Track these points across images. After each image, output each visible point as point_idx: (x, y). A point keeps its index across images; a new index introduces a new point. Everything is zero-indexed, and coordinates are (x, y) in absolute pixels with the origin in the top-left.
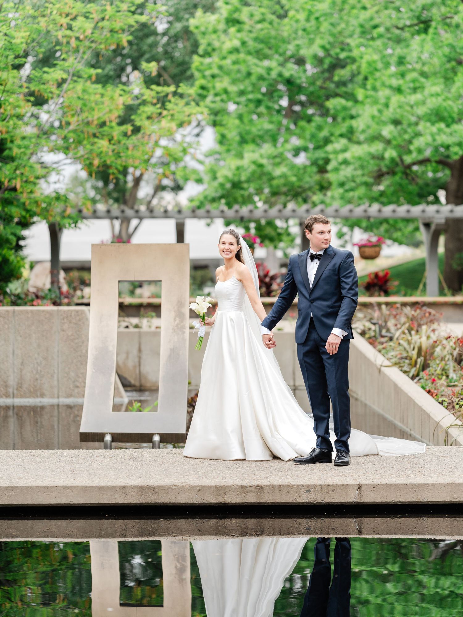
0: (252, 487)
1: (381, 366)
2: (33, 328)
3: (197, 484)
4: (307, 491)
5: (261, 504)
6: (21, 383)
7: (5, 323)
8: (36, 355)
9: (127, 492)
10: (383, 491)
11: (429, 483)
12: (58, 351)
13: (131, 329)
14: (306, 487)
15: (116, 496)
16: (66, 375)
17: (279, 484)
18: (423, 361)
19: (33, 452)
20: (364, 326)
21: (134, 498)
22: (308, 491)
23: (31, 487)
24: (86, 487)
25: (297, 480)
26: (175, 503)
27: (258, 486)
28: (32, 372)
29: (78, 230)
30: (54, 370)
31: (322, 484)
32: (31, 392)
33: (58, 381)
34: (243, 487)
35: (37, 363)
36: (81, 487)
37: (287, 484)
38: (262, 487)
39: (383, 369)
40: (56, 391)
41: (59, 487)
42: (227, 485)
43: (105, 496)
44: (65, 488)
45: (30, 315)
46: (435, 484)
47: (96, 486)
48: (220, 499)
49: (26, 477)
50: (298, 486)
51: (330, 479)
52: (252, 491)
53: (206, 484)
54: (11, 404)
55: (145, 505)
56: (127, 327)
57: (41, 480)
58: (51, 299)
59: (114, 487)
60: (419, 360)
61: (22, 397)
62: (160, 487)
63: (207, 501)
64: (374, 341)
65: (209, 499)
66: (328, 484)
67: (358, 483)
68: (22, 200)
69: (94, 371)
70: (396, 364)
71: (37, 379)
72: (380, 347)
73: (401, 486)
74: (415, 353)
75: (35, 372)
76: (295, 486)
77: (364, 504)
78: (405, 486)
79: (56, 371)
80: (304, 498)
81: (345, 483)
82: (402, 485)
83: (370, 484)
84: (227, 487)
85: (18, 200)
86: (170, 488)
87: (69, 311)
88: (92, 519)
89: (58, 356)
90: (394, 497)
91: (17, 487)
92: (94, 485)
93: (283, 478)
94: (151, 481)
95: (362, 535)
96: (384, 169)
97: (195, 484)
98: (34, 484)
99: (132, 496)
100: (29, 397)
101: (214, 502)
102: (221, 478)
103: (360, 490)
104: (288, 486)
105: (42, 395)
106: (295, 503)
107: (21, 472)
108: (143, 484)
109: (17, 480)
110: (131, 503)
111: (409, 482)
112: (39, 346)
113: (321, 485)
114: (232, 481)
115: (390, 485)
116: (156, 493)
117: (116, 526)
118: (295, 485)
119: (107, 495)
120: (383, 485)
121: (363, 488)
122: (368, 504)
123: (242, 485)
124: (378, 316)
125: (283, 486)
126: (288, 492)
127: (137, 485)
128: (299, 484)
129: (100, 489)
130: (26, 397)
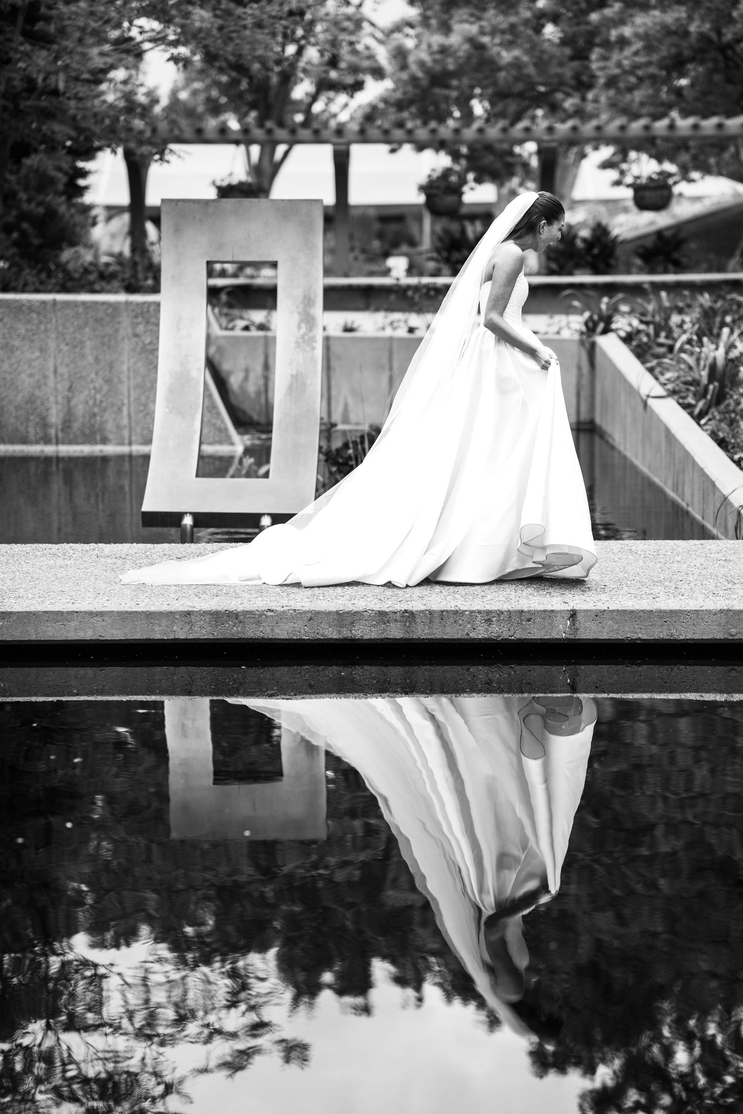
0: (396, 613)
1: (648, 396)
2: (87, 330)
3: (308, 609)
4: (485, 620)
5: (411, 642)
6: (70, 421)
7: (41, 322)
8: (93, 375)
9: (193, 620)
10: (611, 622)
11: (688, 608)
12: (129, 370)
13: (254, 333)
14: (485, 615)
15: (175, 628)
16: (142, 408)
17: (440, 609)
18: (717, 388)
19: (54, 547)
20: (630, 325)
21: (204, 631)
22: (489, 621)
23: (35, 614)
24: (126, 612)
25: (470, 603)
26: (271, 639)
27: (406, 611)
28: (87, 403)
29: (165, 165)
30: (122, 400)
31: (511, 609)
32: (85, 435)
33: (129, 417)
34: (382, 614)
35: (95, 388)
36: (118, 612)
37: (453, 609)
38: (412, 613)
39: (651, 402)
40: (126, 433)
41: (80, 612)
42: (355, 609)
43: (157, 628)
44: (91, 614)
45: (81, 310)
46: (700, 611)
47: (143, 612)
48: (345, 632)
49: (30, 596)
50: (472, 612)
51: (525, 601)
52: (396, 621)
53: (322, 609)
54: (54, 455)
55: (223, 642)
56: (246, 328)
57: (53, 601)
58: (123, 280)
59: (171, 612)
60: (711, 387)
61: (70, 443)
62: (246, 613)
63: (323, 635)
64: (645, 352)
65: (327, 633)
66: (520, 609)
67: (570, 608)
68: (72, 112)
69: (167, 410)
70: (673, 393)
71: (95, 415)
72: (654, 363)
73: (641, 614)
74: (705, 374)
75: (91, 402)
76: (467, 613)
77: (580, 642)
78: (649, 614)
79: (126, 401)
80: (481, 632)
81: (550, 608)
82: (643, 611)
83: (590, 610)
84: (356, 613)
85: (64, 111)
86: (264, 614)
87: (145, 303)
88: (136, 667)
89: (129, 378)
90: (630, 632)
91: (11, 613)
92: (139, 610)
93: (448, 598)
94: (233, 603)
95: (576, 693)
96: (687, 53)
97: (304, 609)
98: (40, 608)
99: (201, 627)
100: (83, 443)
101: (335, 637)
102: (348, 597)
103: (573, 620)
104: (456, 612)
105: (104, 441)
106: (466, 639)
107: (23, 586)
108: (219, 609)
109: (14, 601)
110: (199, 639)
111: (655, 608)
112: (97, 360)
113: (509, 611)
114: (364, 604)
115: (623, 612)
116: (241, 622)
117: (175, 678)
118: (466, 611)
119: (160, 626)
120: (612, 612)
121: (579, 617)
122: (587, 642)
123: (381, 610)
124: (654, 310)
125: (447, 611)
126: (455, 622)
127: (210, 609)
128: (474, 609)
129: (149, 616)
130: (78, 443)
